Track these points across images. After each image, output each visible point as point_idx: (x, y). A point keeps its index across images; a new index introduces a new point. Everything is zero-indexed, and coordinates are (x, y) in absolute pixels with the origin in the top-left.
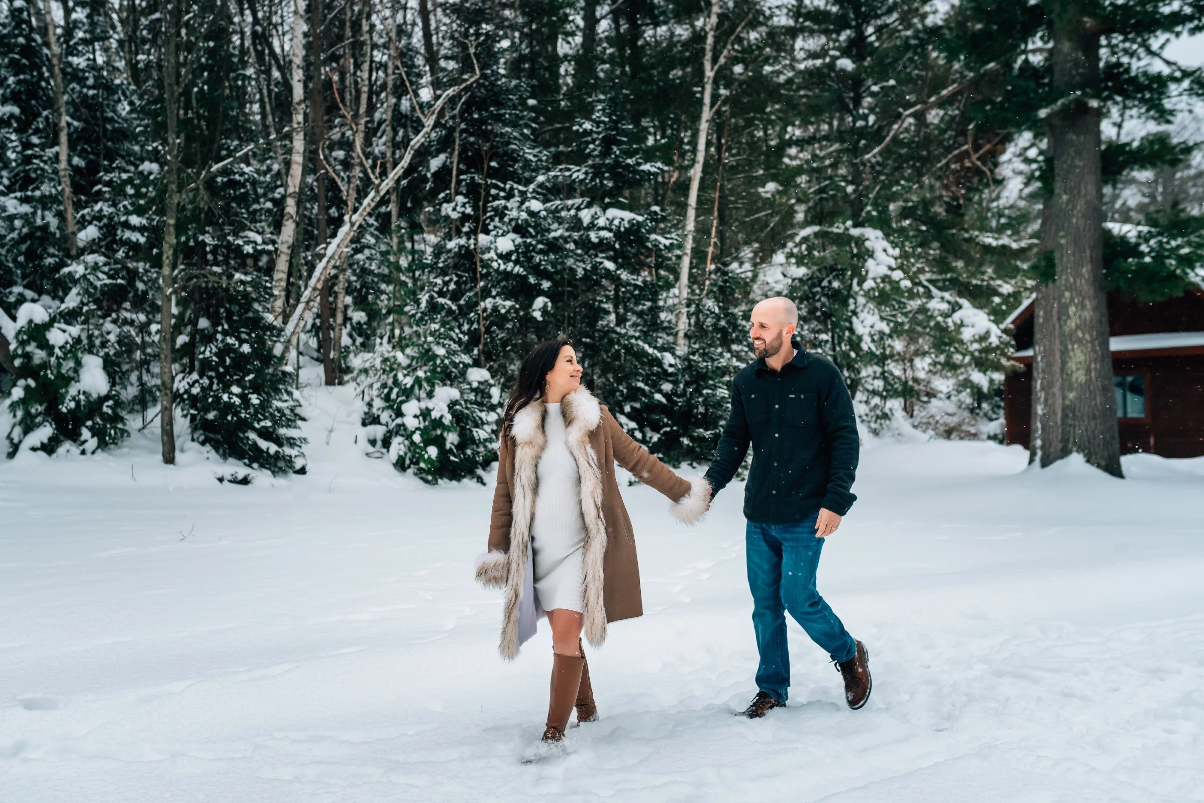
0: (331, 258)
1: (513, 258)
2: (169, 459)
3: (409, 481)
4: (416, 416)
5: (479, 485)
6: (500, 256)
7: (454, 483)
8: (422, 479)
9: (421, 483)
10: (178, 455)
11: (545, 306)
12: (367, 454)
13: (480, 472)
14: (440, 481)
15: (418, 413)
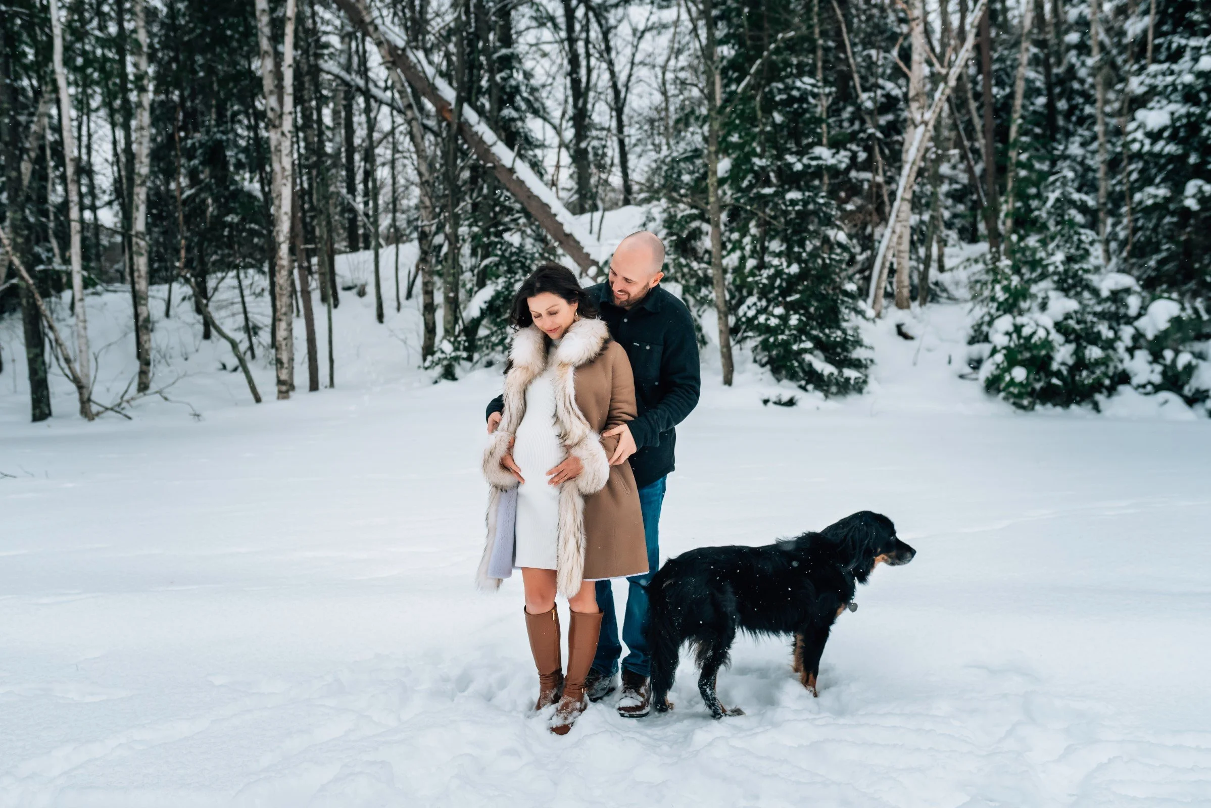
0: (914, 163)
1: (1166, 134)
2: (728, 381)
3: (999, 406)
4: (1008, 334)
5: (1094, 412)
6: (1149, 135)
7: (1059, 409)
8: (1014, 404)
9: (1013, 408)
10: (736, 377)
11: (1200, 190)
12: (962, 377)
13: (1099, 397)
14: (1038, 407)
15: (1011, 329)
